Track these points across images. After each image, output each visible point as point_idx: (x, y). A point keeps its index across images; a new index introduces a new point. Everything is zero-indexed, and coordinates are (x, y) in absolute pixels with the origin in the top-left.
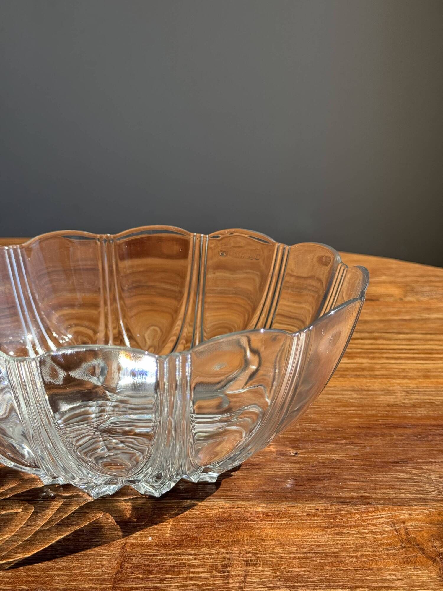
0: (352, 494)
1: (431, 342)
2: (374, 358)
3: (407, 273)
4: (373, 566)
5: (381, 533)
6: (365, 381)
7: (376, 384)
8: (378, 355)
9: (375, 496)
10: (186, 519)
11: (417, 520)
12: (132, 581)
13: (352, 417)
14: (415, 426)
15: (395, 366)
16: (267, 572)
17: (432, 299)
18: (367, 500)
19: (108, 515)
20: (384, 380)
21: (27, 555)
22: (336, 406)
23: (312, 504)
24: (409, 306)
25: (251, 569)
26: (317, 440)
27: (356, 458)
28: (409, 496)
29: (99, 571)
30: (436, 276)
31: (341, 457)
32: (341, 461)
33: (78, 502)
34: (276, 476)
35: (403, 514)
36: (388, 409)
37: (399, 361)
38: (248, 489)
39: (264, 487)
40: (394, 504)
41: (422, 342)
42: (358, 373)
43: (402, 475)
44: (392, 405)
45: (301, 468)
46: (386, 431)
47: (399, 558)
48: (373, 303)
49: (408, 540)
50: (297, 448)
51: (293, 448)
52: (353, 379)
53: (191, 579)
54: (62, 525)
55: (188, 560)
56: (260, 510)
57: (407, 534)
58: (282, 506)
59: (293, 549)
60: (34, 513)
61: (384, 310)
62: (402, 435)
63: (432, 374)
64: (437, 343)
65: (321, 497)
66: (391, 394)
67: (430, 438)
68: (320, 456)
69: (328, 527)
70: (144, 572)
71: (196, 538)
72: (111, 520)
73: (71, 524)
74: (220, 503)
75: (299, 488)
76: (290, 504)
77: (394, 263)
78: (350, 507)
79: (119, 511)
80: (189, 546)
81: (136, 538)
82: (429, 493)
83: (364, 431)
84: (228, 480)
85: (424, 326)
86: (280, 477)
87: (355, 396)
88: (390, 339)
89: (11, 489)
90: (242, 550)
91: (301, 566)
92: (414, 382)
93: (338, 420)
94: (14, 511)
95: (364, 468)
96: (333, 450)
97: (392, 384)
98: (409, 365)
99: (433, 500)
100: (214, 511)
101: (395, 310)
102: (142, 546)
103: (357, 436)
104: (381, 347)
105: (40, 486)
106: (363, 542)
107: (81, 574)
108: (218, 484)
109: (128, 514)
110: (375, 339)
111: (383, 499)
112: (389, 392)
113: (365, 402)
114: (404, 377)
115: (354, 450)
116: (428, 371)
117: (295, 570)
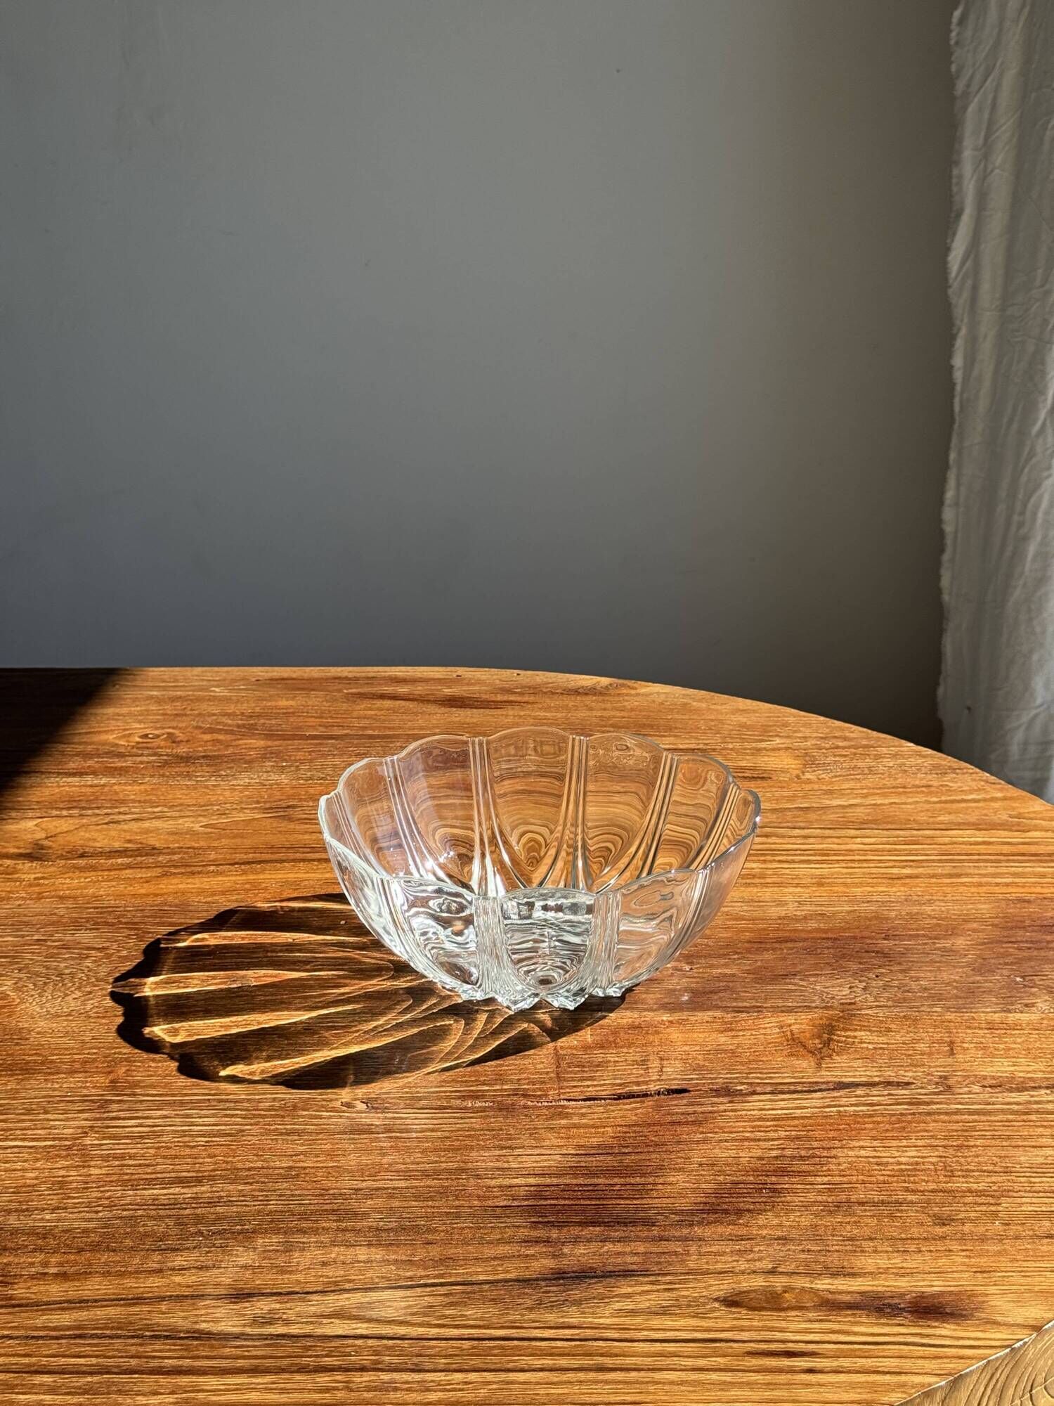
0: (745, 1004)
1: (830, 840)
2: (765, 861)
3: (806, 732)
4: (764, 1059)
5: (770, 1034)
6: (755, 890)
7: (767, 894)
8: (769, 858)
9: (765, 1005)
10: (602, 1027)
11: (801, 1024)
12: (571, 1072)
13: (743, 932)
14: (805, 940)
15: (787, 871)
16: (678, 1064)
17: (836, 776)
18: (759, 1009)
19: (532, 1025)
20: (776, 889)
21: (477, 1056)
22: (727, 920)
23: (710, 1013)
24: (808, 787)
25: (665, 1062)
26: (710, 956)
27: (748, 972)
28: (795, 1004)
29: (542, 1066)
30: (845, 739)
31: (734, 971)
32: (734, 975)
33: (502, 1016)
34: (675, 990)
35: (789, 1019)
36: (779, 921)
37: (792, 866)
38: (651, 1002)
39: (666, 1000)
40: (783, 1012)
41: (819, 840)
42: (748, 881)
43: (790, 987)
44: (784, 918)
45: (698, 983)
46: (777, 945)
47: (785, 1052)
48: (765, 784)
49: (793, 1040)
50: (691, 963)
51: (688, 963)
52: (742, 889)
53: (618, 1070)
54: (495, 1033)
55: (611, 1058)
56: (665, 1019)
57: (792, 1034)
58: (684, 1015)
59: (697, 1048)
60: (466, 1024)
61: (777, 794)
62: (791, 949)
63: (827, 881)
64: (836, 840)
65: (717, 1007)
66: (783, 906)
67: (819, 951)
68: (714, 971)
69: (725, 1031)
70: (578, 1066)
71: (614, 1042)
72: (537, 1029)
73: (502, 1033)
74: (628, 1013)
75: (696, 1000)
76: (690, 1013)
77: (791, 715)
78: (744, 1015)
79: (541, 1022)
80: (608, 1048)
81: (563, 1042)
82: (814, 1001)
83: (756, 946)
84: (631, 994)
85: (824, 817)
86: (680, 990)
87: (745, 908)
88: (783, 837)
89: (434, 1004)
90: (655, 1049)
91: (705, 1060)
92: (807, 891)
93: (729, 935)
94: (447, 1023)
95: (756, 981)
96: (726, 965)
97: (784, 894)
98: (803, 870)
99: (816, 1007)
100: (625, 1021)
101: (791, 793)
102: (570, 1048)
103: (749, 951)
104: (773, 847)
105: (460, 1001)
106: (755, 1041)
107: (527, 1069)
108: (623, 998)
109: (549, 1023)
110: (766, 836)
111: (772, 1007)
112: (781, 903)
113: (755, 914)
114: (797, 885)
115: (747, 965)
116: (822, 877)
117: (701, 1063)
